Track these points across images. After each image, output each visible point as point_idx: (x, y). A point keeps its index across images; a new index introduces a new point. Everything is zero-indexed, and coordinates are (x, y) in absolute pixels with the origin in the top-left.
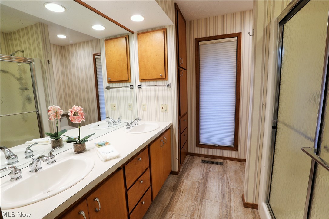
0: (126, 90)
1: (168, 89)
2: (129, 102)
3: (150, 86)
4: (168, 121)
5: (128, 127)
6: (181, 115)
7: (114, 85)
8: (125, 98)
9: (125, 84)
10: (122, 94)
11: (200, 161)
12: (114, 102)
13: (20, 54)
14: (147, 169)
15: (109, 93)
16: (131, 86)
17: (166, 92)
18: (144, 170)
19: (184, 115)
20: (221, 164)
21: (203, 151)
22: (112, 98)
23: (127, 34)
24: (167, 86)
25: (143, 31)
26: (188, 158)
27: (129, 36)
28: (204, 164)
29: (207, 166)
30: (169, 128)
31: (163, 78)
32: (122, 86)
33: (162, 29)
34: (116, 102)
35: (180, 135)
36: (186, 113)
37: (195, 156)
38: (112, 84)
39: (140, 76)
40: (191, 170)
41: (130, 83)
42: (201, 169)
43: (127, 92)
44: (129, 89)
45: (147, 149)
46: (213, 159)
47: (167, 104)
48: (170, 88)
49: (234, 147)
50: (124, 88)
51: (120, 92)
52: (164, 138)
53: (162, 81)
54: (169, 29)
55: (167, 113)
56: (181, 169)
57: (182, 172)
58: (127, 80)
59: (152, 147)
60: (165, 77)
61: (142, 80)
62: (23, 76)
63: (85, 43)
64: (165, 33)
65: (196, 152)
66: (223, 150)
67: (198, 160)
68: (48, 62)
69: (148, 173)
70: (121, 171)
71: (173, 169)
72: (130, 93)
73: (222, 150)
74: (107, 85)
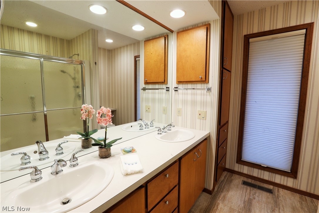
0: (161, 92)
1: (208, 93)
2: (164, 105)
3: (187, 89)
4: (205, 130)
5: (159, 132)
6: (222, 124)
7: (150, 86)
8: (160, 100)
9: (161, 86)
10: (157, 96)
11: (241, 182)
12: (149, 104)
13: (76, 57)
14: (175, 186)
15: (145, 94)
16: (167, 88)
17: (205, 96)
18: (172, 188)
19: (225, 124)
20: (270, 191)
21: (246, 170)
22: (147, 100)
23: (167, 33)
24: (206, 90)
25: (183, 29)
26: (225, 175)
27: (168, 35)
28: (245, 186)
29: (250, 190)
30: (206, 139)
31: (203, 81)
32: (158, 88)
33: (205, 25)
34: (150, 104)
35: (218, 147)
36: (227, 122)
37: (235, 174)
38: (148, 86)
39: (177, 77)
40: (228, 191)
41: (166, 84)
42: (241, 192)
43: (162, 94)
44: (164, 91)
45: (178, 163)
46: (258, 182)
47: (205, 110)
48: (210, 93)
49: (291, 172)
50: (159, 90)
51: (155, 94)
52: (199, 150)
53: (202, 84)
54: (214, 25)
55: (204, 121)
56: (216, 188)
57: (217, 191)
58: (164, 81)
59: (183, 161)
60: (205, 80)
61: (179, 82)
62: (77, 76)
63: (129, 46)
64: (208, 30)
65: (236, 169)
66: (274, 174)
67: (238, 180)
68: (96, 63)
69: (175, 191)
70: (143, 190)
71: (206, 187)
72: (166, 96)
73: (272, 174)
74: (144, 86)
